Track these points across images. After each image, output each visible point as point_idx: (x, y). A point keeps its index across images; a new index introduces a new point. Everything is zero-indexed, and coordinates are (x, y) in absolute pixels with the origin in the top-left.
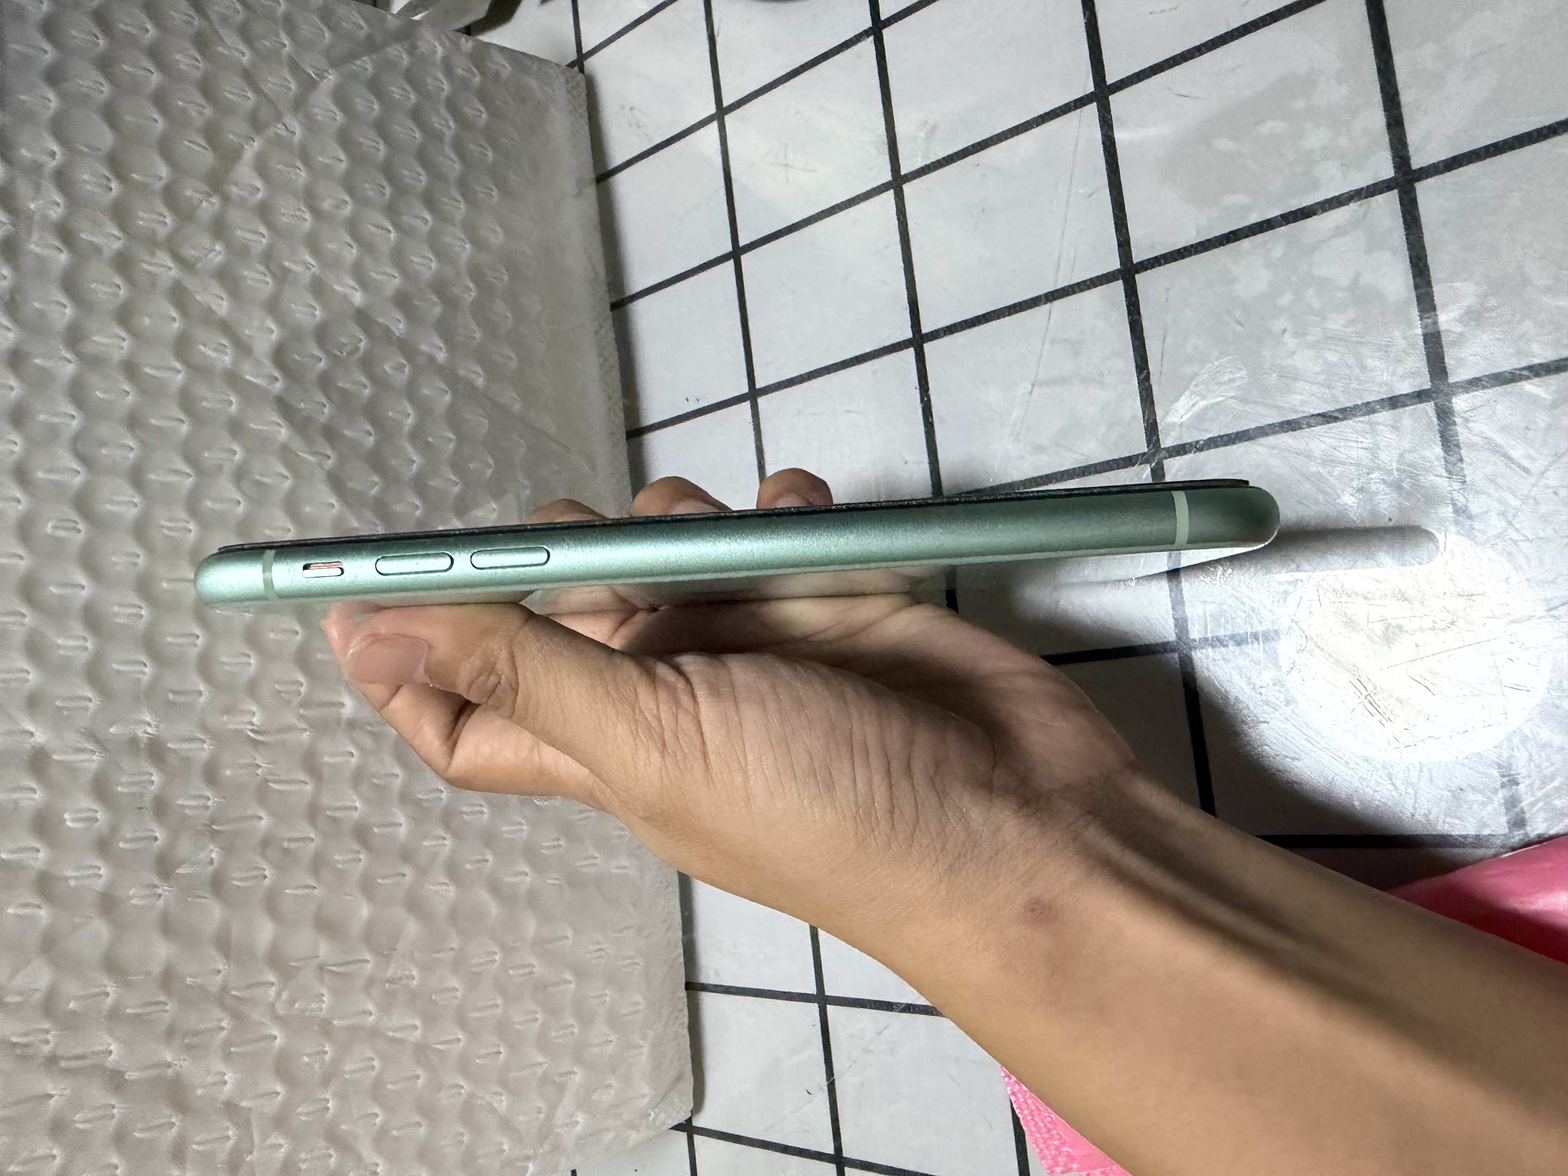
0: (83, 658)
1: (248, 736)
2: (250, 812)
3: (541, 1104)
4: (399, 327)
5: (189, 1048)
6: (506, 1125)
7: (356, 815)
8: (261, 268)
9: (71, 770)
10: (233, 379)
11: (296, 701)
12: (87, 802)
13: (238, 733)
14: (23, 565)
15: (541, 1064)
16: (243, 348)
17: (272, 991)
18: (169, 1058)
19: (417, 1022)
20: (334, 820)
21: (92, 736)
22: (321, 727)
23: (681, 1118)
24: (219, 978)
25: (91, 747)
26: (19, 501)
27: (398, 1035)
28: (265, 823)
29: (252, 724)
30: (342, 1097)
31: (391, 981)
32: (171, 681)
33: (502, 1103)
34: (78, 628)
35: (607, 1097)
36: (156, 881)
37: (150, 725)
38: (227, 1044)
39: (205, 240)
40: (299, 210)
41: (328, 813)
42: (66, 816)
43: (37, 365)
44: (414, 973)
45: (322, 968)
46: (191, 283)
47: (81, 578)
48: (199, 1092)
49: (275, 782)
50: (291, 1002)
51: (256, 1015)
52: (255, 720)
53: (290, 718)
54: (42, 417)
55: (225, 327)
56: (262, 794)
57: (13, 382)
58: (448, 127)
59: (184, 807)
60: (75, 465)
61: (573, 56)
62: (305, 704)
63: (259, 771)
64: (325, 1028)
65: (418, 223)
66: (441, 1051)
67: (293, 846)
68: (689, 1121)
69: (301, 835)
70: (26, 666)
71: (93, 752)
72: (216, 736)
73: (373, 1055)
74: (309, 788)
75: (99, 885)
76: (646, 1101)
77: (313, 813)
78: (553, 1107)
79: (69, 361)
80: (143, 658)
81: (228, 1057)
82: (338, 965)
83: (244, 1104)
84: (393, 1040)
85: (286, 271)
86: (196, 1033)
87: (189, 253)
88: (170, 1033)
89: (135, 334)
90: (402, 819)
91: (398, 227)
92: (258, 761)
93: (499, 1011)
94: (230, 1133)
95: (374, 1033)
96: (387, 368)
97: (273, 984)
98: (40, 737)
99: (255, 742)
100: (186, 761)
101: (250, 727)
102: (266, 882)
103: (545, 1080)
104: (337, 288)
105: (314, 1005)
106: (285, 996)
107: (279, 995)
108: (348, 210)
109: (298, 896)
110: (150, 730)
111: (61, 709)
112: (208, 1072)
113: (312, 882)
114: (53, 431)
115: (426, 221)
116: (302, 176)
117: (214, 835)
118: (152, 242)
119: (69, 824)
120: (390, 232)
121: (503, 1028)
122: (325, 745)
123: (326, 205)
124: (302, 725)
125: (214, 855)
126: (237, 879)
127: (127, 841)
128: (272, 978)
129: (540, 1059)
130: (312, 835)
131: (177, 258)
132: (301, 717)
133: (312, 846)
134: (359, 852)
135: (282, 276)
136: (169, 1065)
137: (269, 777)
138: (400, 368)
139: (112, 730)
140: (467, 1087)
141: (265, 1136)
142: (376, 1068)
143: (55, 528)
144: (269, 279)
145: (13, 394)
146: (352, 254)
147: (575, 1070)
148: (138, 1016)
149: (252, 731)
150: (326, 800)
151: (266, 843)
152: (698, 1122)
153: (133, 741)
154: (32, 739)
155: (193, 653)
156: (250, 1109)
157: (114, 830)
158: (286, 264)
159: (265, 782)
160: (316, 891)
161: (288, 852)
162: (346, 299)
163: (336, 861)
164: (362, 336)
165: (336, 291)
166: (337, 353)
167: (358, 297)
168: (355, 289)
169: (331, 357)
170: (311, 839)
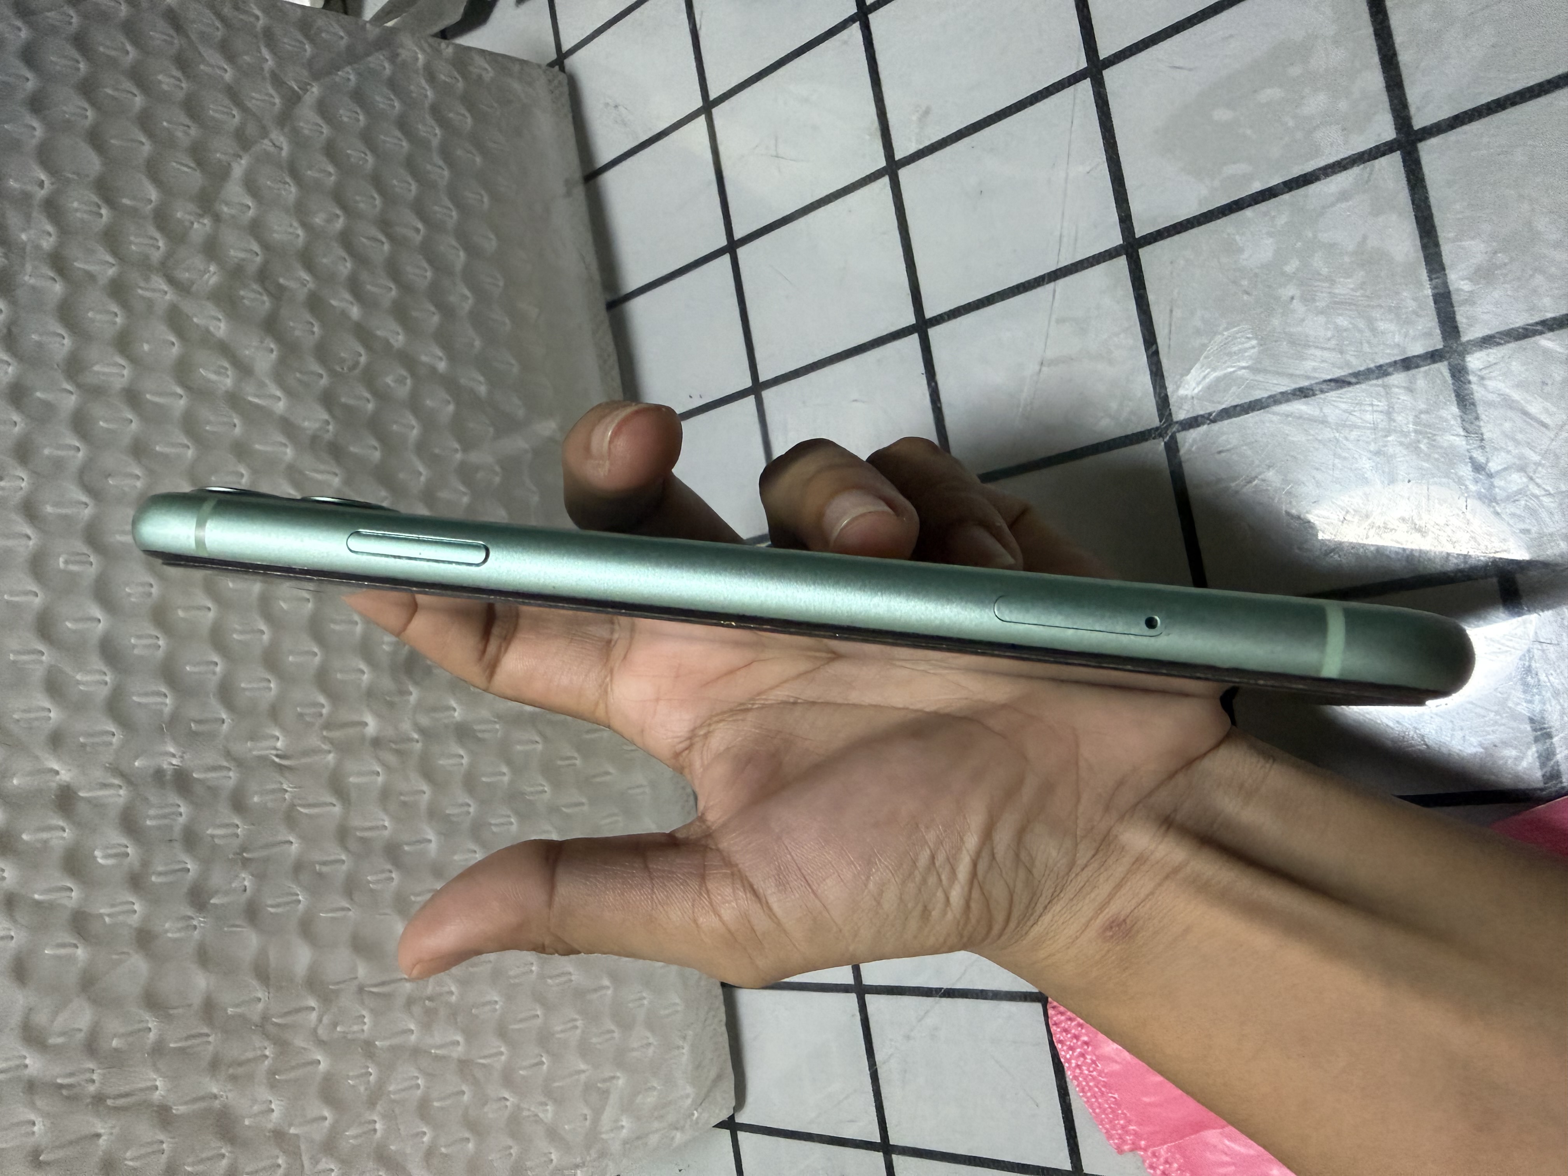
0: (104, 692)
1: (274, 762)
2: (281, 838)
3: (586, 1111)
4: (399, 340)
5: (234, 1078)
6: (553, 1134)
7: (386, 833)
8: (255, 287)
9: (97, 805)
10: (234, 400)
11: (319, 722)
12: (117, 838)
13: (263, 760)
14: (37, 602)
15: (584, 1071)
16: (244, 369)
17: (314, 1016)
18: (215, 1090)
19: (459, 1038)
20: (364, 841)
21: (116, 770)
22: (344, 748)
23: (724, 1116)
24: (260, 1006)
25: (117, 782)
26: (29, 538)
27: (439, 1052)
28: (295, 848)
29: (276, 749)
30: (389, 1117)
31: (430, 999)
32: (193, 711)
33: (548, 1113)
34: (96, 662)
35: (651, 1099)
36: (189, 912)
37: (174, 756)
38: (272, 1073)
39: (198, 261)
40: (291, 226)
41: (358, 834)
42: (97, 853)
43: (39, 399)
44: (453, 989)
45: (361, 990)
46: (187, 306)
47: (96, 612)
48: (247, 1122)
49: (303, 806)
50: (335, 1025)
51: (299, 1042)
52: (279, 744)
53: (314, 741)
54: (47, 451)
55: (224, 349)
56: (291, 818)
57: (16, 417)
58: (435, 134)
59: (213, 836)
60: (84, 498)
61: (554, 56)
62: (328, 726)
63: (287, 796)
64: (368, 1048)
65: (411, 234)
66: (483, 1065)
67: (325, 869)
68: (732, 1117)
69: (332, 858)
70: (47, 704)
71: (120, 787)
72: (240, 763)
73: (416, 1074)
74: (337, 810)
75: (134, 920)
76: (689, 1101)
77: (343, 834)
78: (598, 1113)
79: (71, 393)
80: (164, 689)
81: (273, 1085)
82: (376, 986)
83: (292, 1131)
84: (437, 1058)
85: (282, 288)
86: (240, 1064)
87: (184, 276)
88: (215, 1065)
89: (134, 360)
90: (431, 835)
91: (391, 237)
92: (285, 787)
93: (539, 1022)
94: (280, 1161)
95: (416, 1052)
96: (389, 380)
97: (314, 1009)
98: (65, 775)
99: (281, 768)
100: (213, 791)
101: (274, 752)
102: (301, 907)
103: (588, 1087)
104: (334, 303)
105: (355, 1028)
106: (326, 1020)
107: (320, 1020)
108: (340, 224)
109: (333, 919)
110: (175, 761)
111: (83, 746)
112: (254, 1101)
113: (345, 904)
114: (58, 465)
115: (417, 230)
116: (291, 192)
117: (246, 863)
118: (145, 266)
119: (100, 861)
120: (383, 243)
121: (544, 1039)
122: (350, 766)
123: (318, 220)
124: (326, 747)
125: (246, 883)
126: (271, 905)
127: (160, 874)
128: (312, 1002)
129: (583, 1066)
130: (344, 857)
131: (171, 281)
132: (325, 739)
133: (344, 867)
134: (391, 872)
135: (278, 294)
136: (215, 1097)
137: (297, 801)
138: (401, 381)
139: (136, 764)
140: (512, 1100)
141: (315, 1161)
142: (422, 1087)
143: (66, 562)
144: (265, 298)
145: (17, 429)
146: (346, 267)
147: (618, 1074)
148: (182, 1051)
149: (277, 756)
150: (356, 821)
151: (298, 868)
152: (741, 1119)
153: (159, 774)
154: (58, 777)
155: (213, 682)
156: (297, 1136)
157: (145, 864)
158: (281, 281)
159: (293, 806)
160: (350, 913)
161: (320, 875)
162: (344, 314)
163: (369, 882)
164: (362, 351)
165: (333, 306)
166: (338, 369)
167: (355, 312)
168: (352, 303)
169: (332, 373)
170: (343, 862)
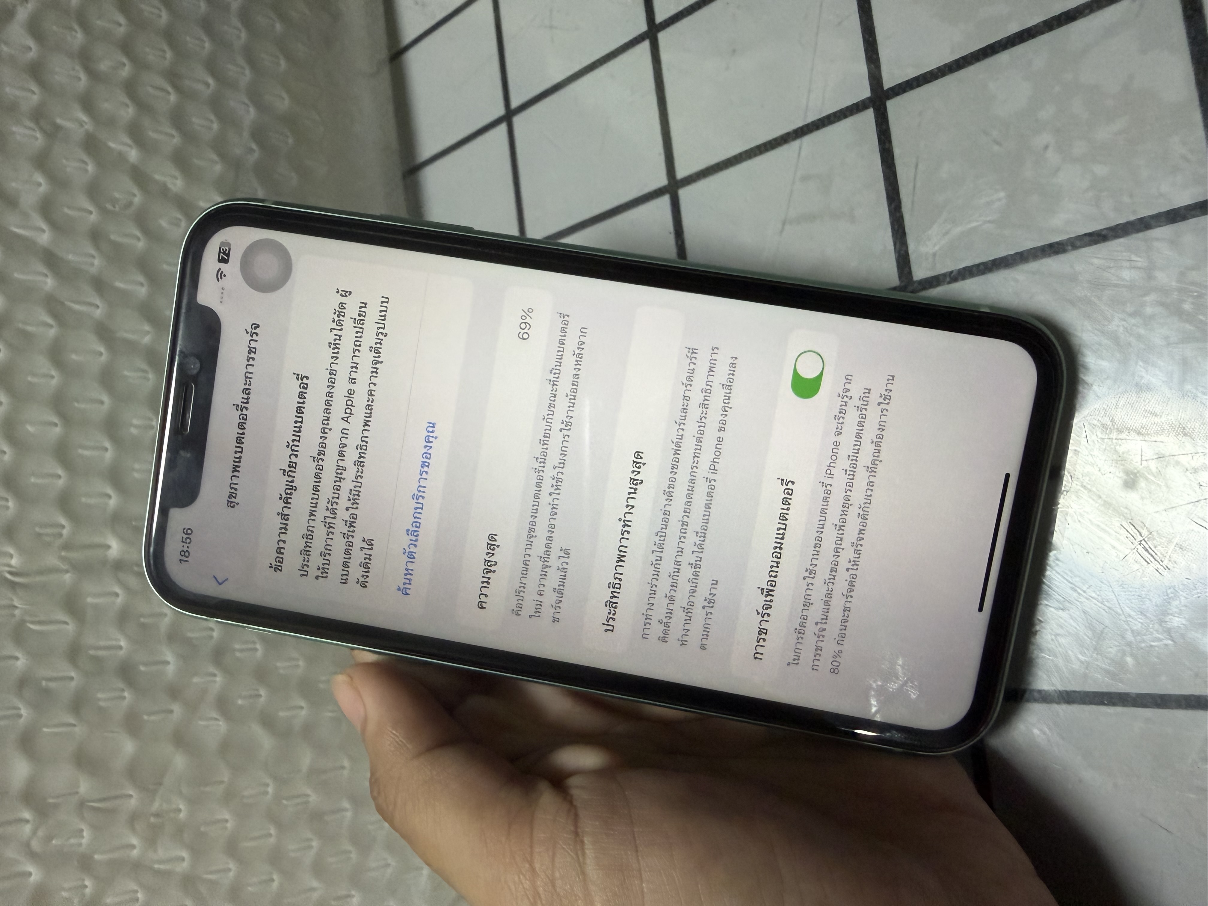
1: (6, 579)
2: (6, 653)
4: (177, 184)
7: (121, 653)
8: (29, 123)
11: (59, 542)
15: (316, 889)
17: (27, 829)
19: (185, 854)
20: (97, 660)
22: (83, 569)
27: (162, 867)
28: (22, 663)
29: (10, 566)
31: (157, 815)
40: (73, 69)
41: (92, 652)
44: (181, 807)
45: (82, 804)
49: (33, 623)
50: (48, 839)
51: (9, 854)
52: (14, 562)
53: (51, 560)
56: (20, 634)
62: (67, 547)
63: (17, 612)
64: (85, 862)
65: (200, 87)
66: (211, 882)
67: (52, 685)
69: (61, 674)
73: (135, 888)
74: (71, 627)
77: (74, 652)
82: (100, 800)
84: (158, 872)
85: (58, 128)
90: (169, 657)
91: (177, 88)
92: (16, 603)
93: (272, 840)
95: (138, 866)
96: (164, 223)
97: (27, 821)
99: (13, 585)
101: (7, 569)
102: (22, 720)
104: (112, 145)
105: (73, 841)
106: (40, 833)
107: (34, 832)
108: (126, 72)
109: (56, 734)
113: (72, 721)
115: (208, 85)
116: (78, 37)
120: (169, 93)
121: (276, 857)
122: (89, 586)
123: (104, 66)
124: (64, 567)
128: (27, 815)
129: (315, 884)
130: (73, 674)
132: (63, 559)
133: (73, 684)
134: (123, 690)
135: (53, 132)
137: (27, 618)
138: (176, 223)
142: (140, 900)
144: (38, 135)
146: (129, 112)
147: (353, 892)
149: (11, 573)
150: (89, 639)
151: (23, 683)
158: (59, 121)
159: (22, 622)
160: (77, 729)
161: (47, 692)
162: (121, 157)
163: (99, 700)
164: (136, 191)
165: (109, 148)
166: (109, 206)
167: (133, 155)
168: (130, 146)
169: (103, 210)
170: (72, 678)
